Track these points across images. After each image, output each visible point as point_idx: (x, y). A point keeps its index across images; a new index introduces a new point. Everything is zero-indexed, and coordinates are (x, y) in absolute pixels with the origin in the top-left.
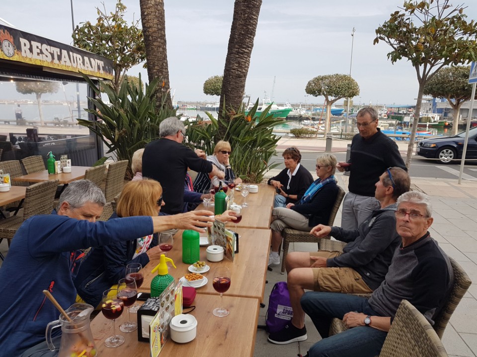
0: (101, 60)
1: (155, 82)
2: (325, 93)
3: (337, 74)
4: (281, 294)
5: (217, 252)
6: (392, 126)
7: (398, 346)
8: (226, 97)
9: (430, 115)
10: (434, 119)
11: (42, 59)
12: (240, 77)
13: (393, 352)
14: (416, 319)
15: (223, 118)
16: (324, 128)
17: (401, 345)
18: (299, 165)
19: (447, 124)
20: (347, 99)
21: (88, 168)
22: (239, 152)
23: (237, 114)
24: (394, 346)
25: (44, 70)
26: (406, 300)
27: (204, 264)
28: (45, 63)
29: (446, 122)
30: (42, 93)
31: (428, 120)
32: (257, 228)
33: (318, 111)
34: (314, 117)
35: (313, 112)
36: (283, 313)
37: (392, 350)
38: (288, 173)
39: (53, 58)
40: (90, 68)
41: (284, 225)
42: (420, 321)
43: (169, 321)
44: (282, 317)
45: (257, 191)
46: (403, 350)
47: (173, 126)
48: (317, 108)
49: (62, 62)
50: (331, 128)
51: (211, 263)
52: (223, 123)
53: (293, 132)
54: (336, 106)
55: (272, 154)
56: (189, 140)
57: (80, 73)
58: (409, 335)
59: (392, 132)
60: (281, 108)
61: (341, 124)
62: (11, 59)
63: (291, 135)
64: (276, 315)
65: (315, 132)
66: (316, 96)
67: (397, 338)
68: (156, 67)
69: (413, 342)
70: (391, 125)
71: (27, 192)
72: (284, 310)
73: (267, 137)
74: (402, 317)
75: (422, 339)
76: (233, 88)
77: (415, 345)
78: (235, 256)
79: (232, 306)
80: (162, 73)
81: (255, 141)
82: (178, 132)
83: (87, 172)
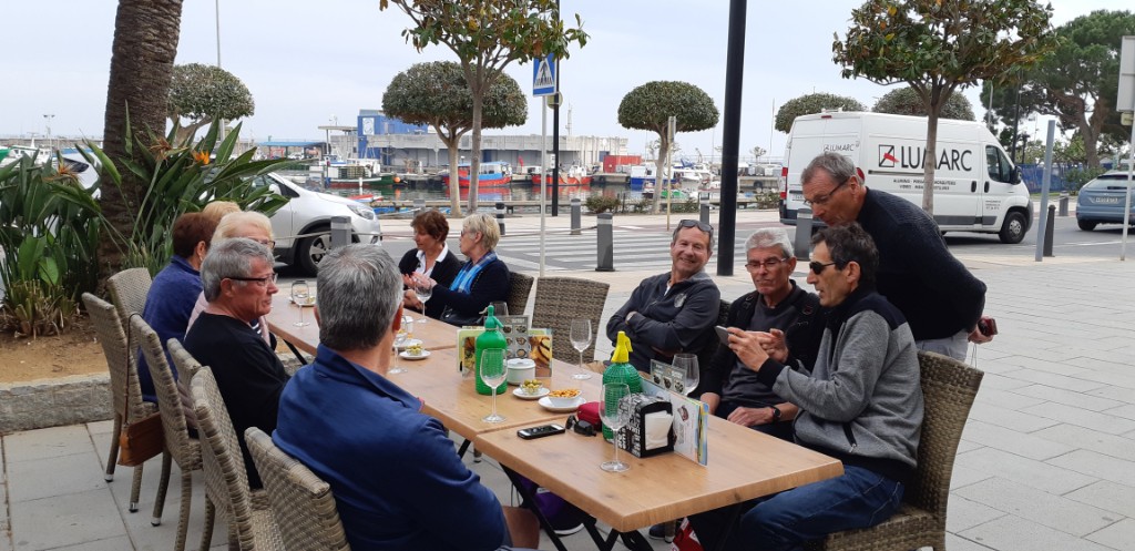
9: (364, 162)
10: (372, 170)
19: (398, 179)
29: (395, 176)
31: (360, 172)
52: (132, 170)
76: (148, 86)
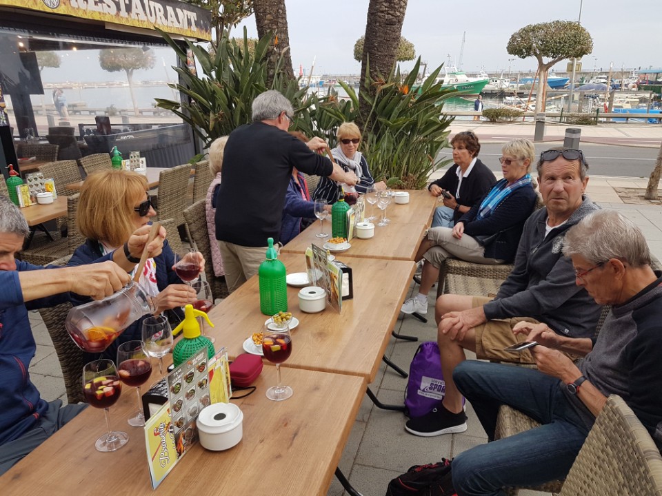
0: (193, 11)
1: (267, 39)
2: (538, 53)
3: (558, 21)
4: (428, 360)
5: (315, 297)
6: (645, 102)
7: (595, 478)
8: (370, 57)
11: (102, 11)
12: (391, 23)
13: (585, 487)
14: (630, 436)
15: (367, 90)
16: (534, 108)
17: (601, 477)
18: (475, 160)
20: (573, 60)
21: (163, 170)
22: (389, 142)
23: (386, 82)
24: (588, 476)
25: (106, 28)
26: (618, 397)
27: (288, 317)
28: (108, 15)
30: (134, 68)
32: (394, 259)
33: (529, 82)
34: (522, 91)
35: (520, 85)
36: (430, 388)
37: (585, 482)
38: (457, 172)
39: (119, 9)
40: (176, 24)
41: (445, 256)
42: (637, 441)
43: (195, 414)
44: (428, 395)
45: (407, 201)
46: (602, 487)
47: (273, 105)
48: (528, 77)
49: (133, 14)
50: (547, 108)
51: (305, 315)
52: (366, 99)
53: (486, 114)
54: (557, 74)
55: (442, 145)
56: (318, 127)
57: (157, 30)
58: (615, 462)
59: (643, 112)
60: (472, 80)
61: (562, 100)
62: (55, 11)
63: (485, 119)
64: (419, 391)
65: (521, 113)
66: (524, 57)
67: (595, 464)
68: (268, 16)
69: (620, 476)
70: (643, 100)
71: (68, 203)
72: (432, 384)
73: (431, 118)
74: (606, 426)
75: (637, 476)
76: (381, 42)
77: (624, 485)
78: (344, 306)
79: (317, 388)
80: (277, 25)
81: (415, 124)
82: (280, 115)
83: (161, 175)
